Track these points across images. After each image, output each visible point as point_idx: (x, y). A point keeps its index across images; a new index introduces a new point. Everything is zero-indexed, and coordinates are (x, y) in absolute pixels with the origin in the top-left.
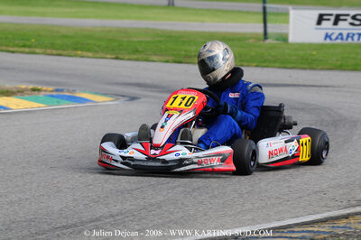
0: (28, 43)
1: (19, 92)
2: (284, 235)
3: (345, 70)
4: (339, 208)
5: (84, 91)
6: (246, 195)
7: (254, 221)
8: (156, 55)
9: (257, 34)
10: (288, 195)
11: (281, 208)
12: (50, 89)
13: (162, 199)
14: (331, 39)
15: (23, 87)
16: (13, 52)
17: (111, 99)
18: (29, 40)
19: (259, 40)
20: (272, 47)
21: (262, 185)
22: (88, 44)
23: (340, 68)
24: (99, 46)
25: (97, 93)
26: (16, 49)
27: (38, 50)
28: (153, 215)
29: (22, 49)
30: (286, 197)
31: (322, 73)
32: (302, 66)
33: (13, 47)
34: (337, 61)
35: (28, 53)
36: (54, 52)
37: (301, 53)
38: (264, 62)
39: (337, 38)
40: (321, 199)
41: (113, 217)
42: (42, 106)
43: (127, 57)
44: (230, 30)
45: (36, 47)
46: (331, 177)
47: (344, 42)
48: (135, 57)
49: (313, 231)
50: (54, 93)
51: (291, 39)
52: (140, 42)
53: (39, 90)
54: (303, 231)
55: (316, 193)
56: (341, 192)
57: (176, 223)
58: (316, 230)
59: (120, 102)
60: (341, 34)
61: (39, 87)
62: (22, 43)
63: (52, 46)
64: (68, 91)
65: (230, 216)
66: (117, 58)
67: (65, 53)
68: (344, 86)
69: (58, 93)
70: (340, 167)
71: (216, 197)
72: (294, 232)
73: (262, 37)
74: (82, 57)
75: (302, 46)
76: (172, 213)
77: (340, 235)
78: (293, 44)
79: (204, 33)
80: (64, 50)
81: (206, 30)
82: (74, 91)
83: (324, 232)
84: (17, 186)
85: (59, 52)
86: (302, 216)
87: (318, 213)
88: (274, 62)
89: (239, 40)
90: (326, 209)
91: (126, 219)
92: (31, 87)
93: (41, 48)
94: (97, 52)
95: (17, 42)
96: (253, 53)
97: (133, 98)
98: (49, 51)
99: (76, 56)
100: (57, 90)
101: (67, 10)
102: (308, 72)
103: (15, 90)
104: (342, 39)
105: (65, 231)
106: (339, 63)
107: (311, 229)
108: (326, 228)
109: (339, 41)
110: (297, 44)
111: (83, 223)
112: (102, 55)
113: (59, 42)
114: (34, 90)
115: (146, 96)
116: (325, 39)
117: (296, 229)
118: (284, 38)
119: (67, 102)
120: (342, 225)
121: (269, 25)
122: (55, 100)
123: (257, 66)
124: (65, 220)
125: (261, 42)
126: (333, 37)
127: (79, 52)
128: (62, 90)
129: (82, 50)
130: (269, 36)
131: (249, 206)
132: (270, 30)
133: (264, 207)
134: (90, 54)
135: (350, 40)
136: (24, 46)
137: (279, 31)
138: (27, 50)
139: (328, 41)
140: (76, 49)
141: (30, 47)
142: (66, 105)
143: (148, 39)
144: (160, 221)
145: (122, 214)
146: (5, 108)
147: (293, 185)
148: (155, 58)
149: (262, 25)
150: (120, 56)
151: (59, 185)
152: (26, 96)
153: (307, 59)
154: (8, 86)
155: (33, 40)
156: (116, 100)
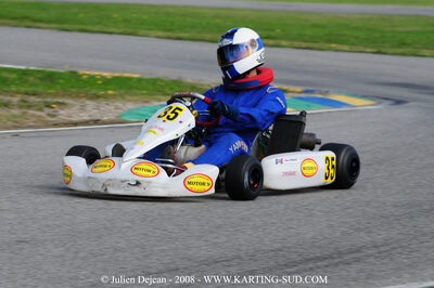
0: (272, 34)
5: (340, 93)
8: (427, 48)
12: (299, 89)
17: (372, 102)
18: (273, 30)
22: (344, 35)
24: (356, 38)
25: (355, 95)
27: (284, 43)
35: (273, 46)
36: (304, 45)
43: (391, 51)
45: (281, 38)
48: (400, 51)
50: (303, 95)
52: (408, 32)
59: (383, 106)
61: (285, 88)
62: (265, 34)
63: (300, 38)
64: (321, 93)
66: (379, 53)
67: (316, 45)
69: (308, 95)
74: (337, 51)
80: (315, 42)
82: (327, 93)
85: (308, 45)
91: (394, 252)
93: (287, 40)
94: (353, 45)
97: (399, 102)
98: (296, 44)
99: (329, 49)
100: (306, 92)
105: (319, 264)
111: (340, 254)
112: (361, 49)
113: (309, 32)
115: (415, 100)
119: (320, 106)
122: (304, 103)
124: (318, 250)
127: (333, 45)
128: (312, 92)
129: (336, 43)
134: (346, 48)
136: (267, 37)
138: (270, 42)
140: (329, 41)
141: (274, 38)
142: (317, 109)
143: (418, 29)
148: (426, 52)
150: (384, 50)
151: (312, 207)
155: (278, 31)
156: (379, 103)
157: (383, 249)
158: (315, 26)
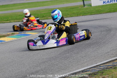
0: (8, 19)
1: (8, 35)
2: (98, 68)
3: (111, 12)
4: (114, 57)
5: (29, 32)
6: (84, 57)
7: (88, 65)
9: (81, 5)
10: (97, 55)
11: (96, 60)
13: (58, 62)
14: (105, 3)
15: (9, 33)
16: (4, 23)
17: (37, 33)
19: (82, 7)
20: (87, 9)
21: (89, 53)
23: (110, 12)
25: (33, 32)
26: (5, 22)
27: (12, 21)
28: (55, 68)
29: (7, 21)
30: (97, 56)
31: (104, 14)
32: (97, 13)
33: (4, 21)
34: (108, 10)
35: (9, 22)
36: (17, 21)
37: (96, 9)
38: (85, 14)
39: (107, 3)
40: (108, 55)
41: (43, 70)
42: (16, 39)
44: (73, 5)
45: (11, 20)
46: (111, 47)
47: (110, 3)
48: (43, 18)
49: (107, 65)
50: (19, 34)
51: (93, 5)
52: (44, 13)
53: (14, 34)
54: (104, 66)
55: (106, 53)
56: (114, 51)
57: (63, 69)
58: (108, 65)
60: (108, 1)
61: (14, 33)
62: (6, 20)
63: (16, 19)
65: (80, 65)
68: (111, 18)
69: (20, 34)
70: (113, 44)
71: (75, 59)
72: (101, 67)
73: (83, 6)
75: (96, 7)
76: (61, 67)
77: (116, 65)
78: (93, 7)
79: (64, 7)
80: (20, 20)
81: (65, 6)
82: (25, 32)
83: (111, 65)
84: (11, 65)
85: (19, 21)
86: (103, 61)
87: (108, 59)
88: (88, 13)
89: (76, 8)
90: (110, 58)
92: (11, 33)
93: (13, 20)
95: (5, 19)
96: (81, 12)
98: (15, 21)
101: (20, 7)
102: (99, 15)
103: (6, 35)
104: (109, 2)
106: (109, 10)
107: (106, 65)
108: (111, 64)
109: (108, 3)
110: (95, 6)
113: (18, 17)
114: (12, 34)
116: (104, 3)
117: (102, 66)
118: (90, 5)
119: (23, 36)
120: (116, 62)
121: (85, 2)
122: (20, 36)
123: (83, 16)
125: (83, 8)
126: (106, 2)
130: (85, 5)
131: (85, 60)
132: (85, 3)
133: (90, 60)
135: (111, 2)
136: (7, 20)
137: (88, 3)
138: (8, 21)
139: (104, 4)
141: (9, 20)
142: (23, 37)
143: (47, 12)
144: (58, 70)
145: (45, 69)
146: (4, 41)
147: (99, 52)
149: (83, 2)
151: (24, 63)
152: (10, 36)
153: (98, 11)
154: (4, 34)
155: (10, 18)
156: (39, 33)
157: (44, 71)
158: (20, 15)
